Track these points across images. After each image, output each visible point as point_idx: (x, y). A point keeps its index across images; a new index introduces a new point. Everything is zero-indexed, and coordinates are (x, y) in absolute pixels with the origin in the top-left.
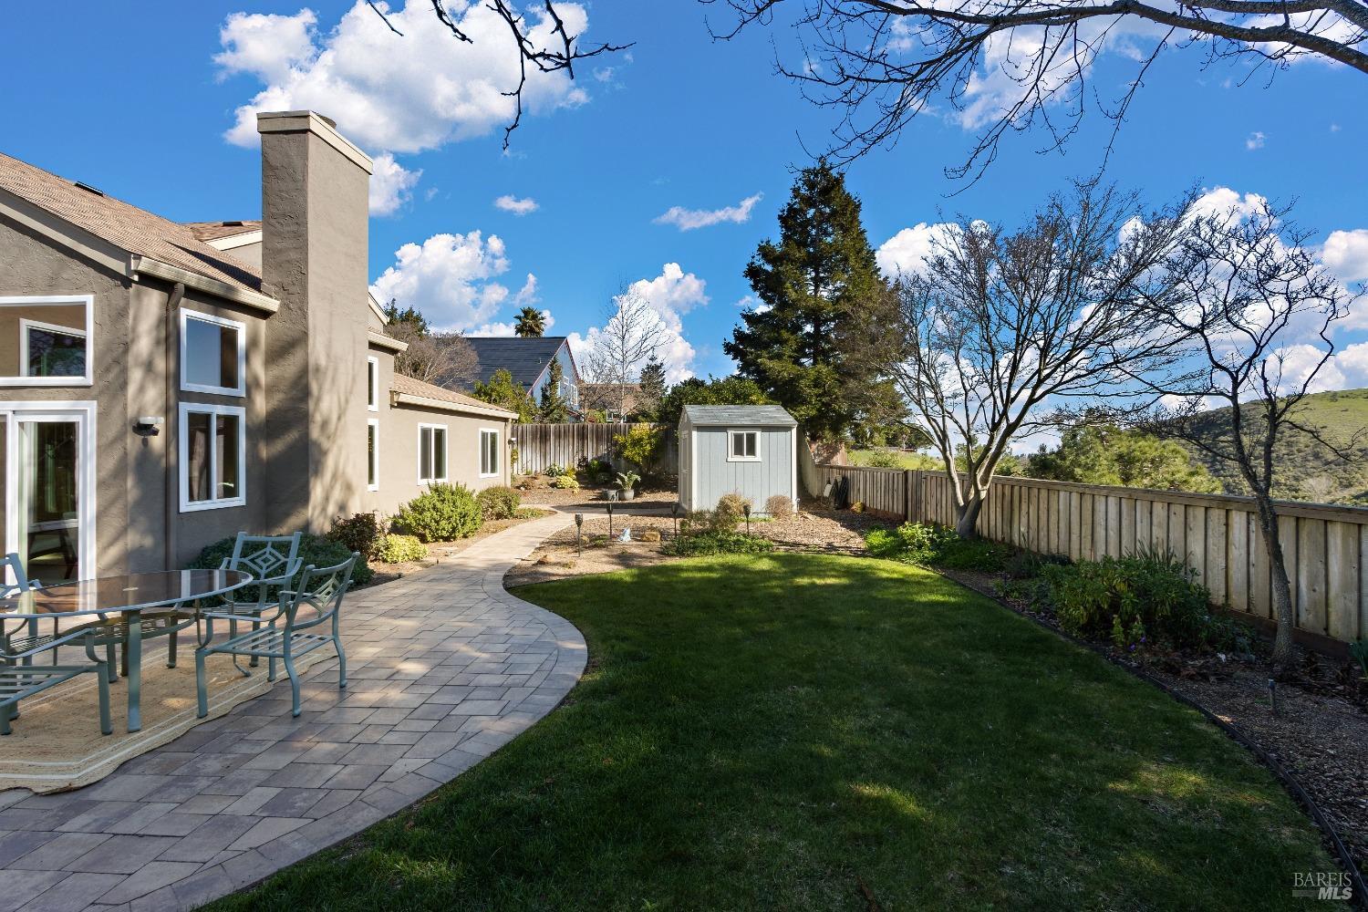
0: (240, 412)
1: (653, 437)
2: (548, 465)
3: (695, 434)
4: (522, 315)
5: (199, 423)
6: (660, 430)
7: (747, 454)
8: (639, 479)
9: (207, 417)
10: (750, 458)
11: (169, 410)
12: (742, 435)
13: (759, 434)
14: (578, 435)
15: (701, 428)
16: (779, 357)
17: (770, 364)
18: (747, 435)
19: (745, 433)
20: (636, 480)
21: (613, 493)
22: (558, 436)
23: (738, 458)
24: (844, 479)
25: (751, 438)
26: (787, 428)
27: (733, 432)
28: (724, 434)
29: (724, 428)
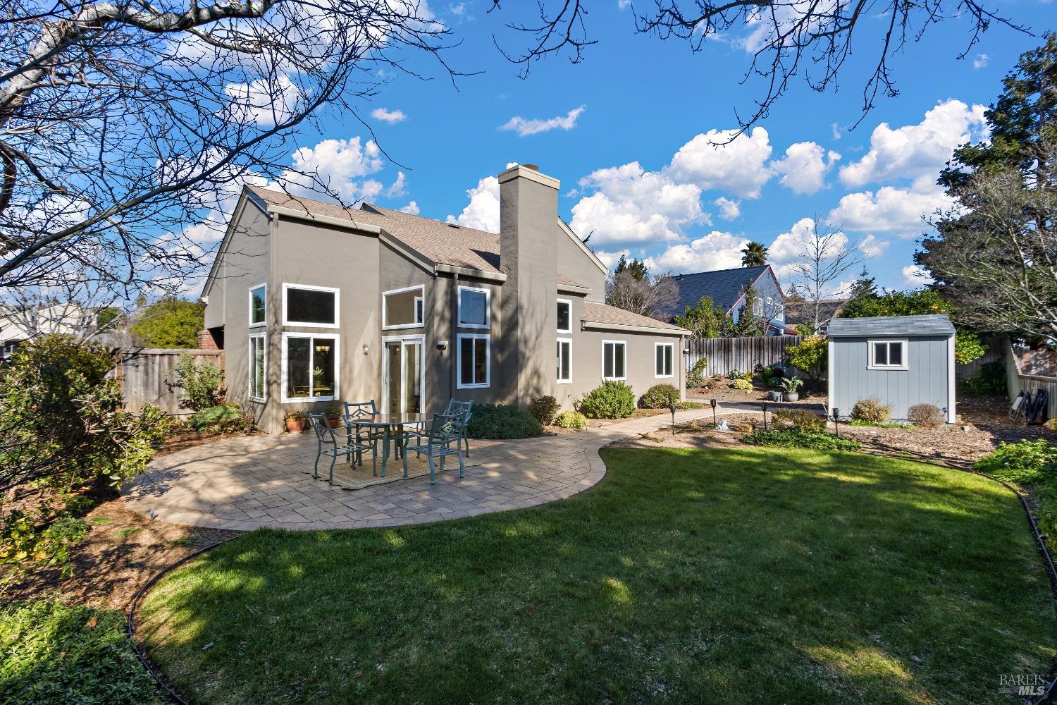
0: (488, 337)
2: (730, 370)
3: (832, 344)
4: (748, 249)
5: (467, 343)
7: (891, 363)
8: (802, 383)
9: (471, 340)
10: (896, 367)
11: (452, 337)
12: (885, 345)
13: (905, 345)
14: (755, 346)
15: (837, 339)
18: (891, 344)
19: (888, 342)
20: (799, 385)
21: (778, 394)
22: (739, 347)
23: (881, 367)
25: (896, 350)
26: (944, 337)
27: (874, 342)
28: (865, 343)
29: (864, 339)
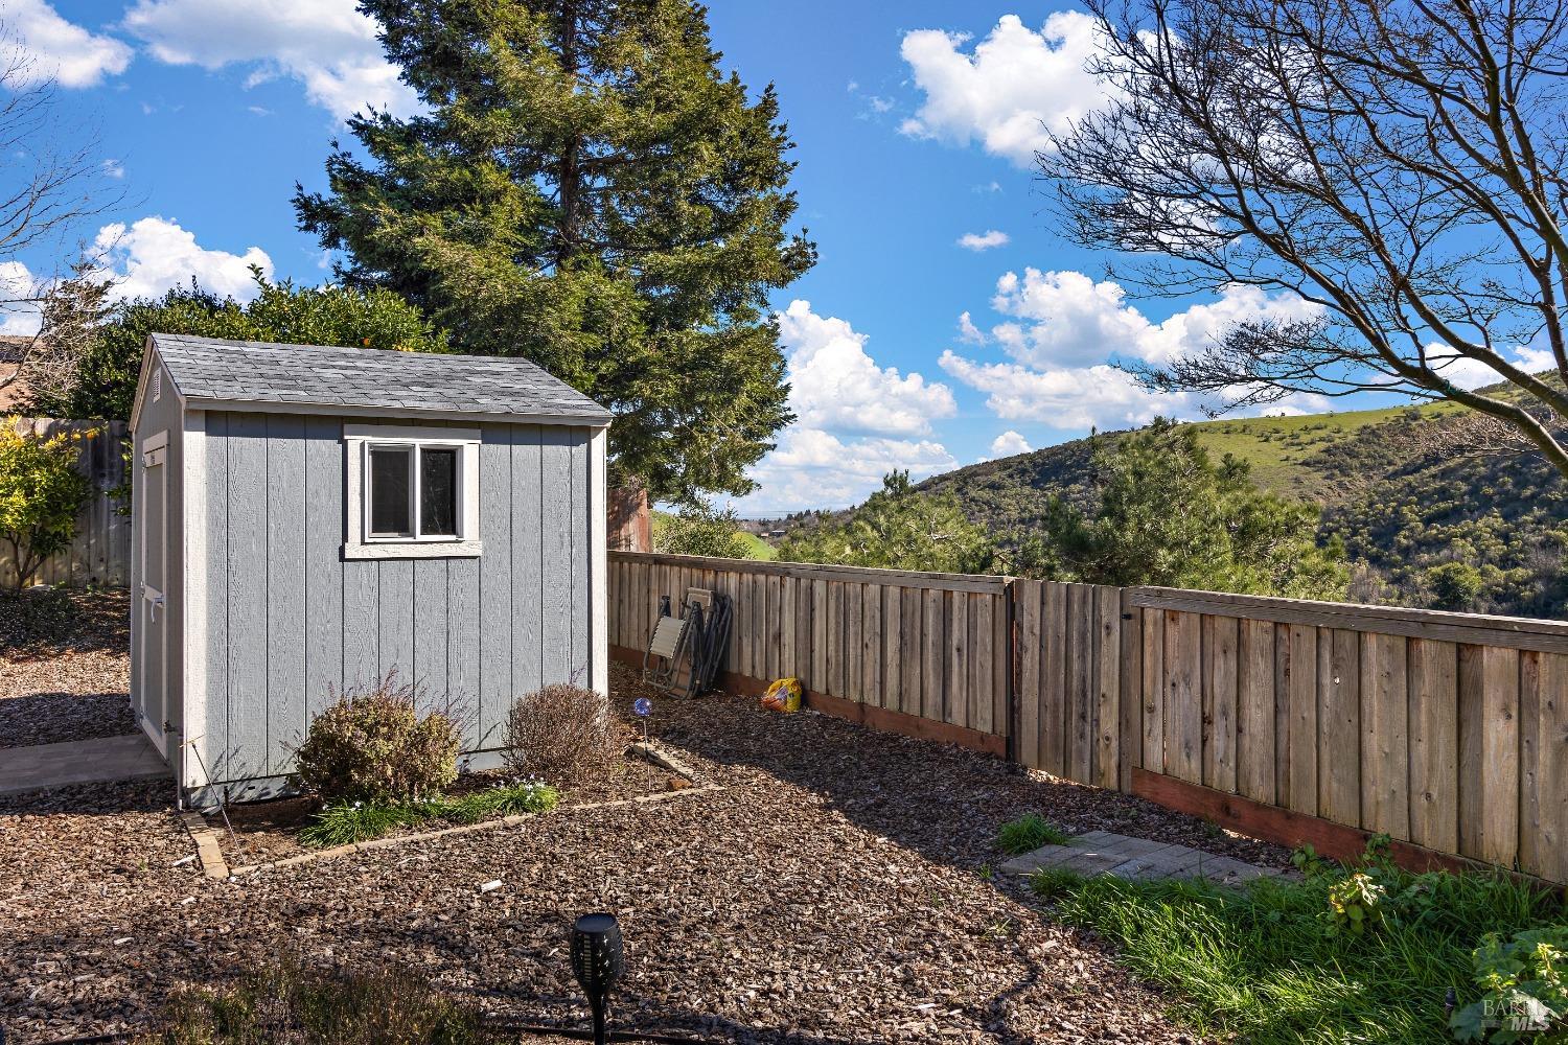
1: (44, 462)
3: (195, 442)
6: (68, 443)
7: (427, 528)
10: (438, 545)
12: (402, 457)
13: (471, 452)
15: (222, 420)
16: (477, 238)
17: (450, 253)
18: (424, 451)
19: (418, 443)
23: (393, 546)
24: (720, 599)
25: (443, 467)
26: (576, 433)
27: (369, 439)
28: (330, 446)
29: (329, 424)
